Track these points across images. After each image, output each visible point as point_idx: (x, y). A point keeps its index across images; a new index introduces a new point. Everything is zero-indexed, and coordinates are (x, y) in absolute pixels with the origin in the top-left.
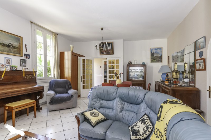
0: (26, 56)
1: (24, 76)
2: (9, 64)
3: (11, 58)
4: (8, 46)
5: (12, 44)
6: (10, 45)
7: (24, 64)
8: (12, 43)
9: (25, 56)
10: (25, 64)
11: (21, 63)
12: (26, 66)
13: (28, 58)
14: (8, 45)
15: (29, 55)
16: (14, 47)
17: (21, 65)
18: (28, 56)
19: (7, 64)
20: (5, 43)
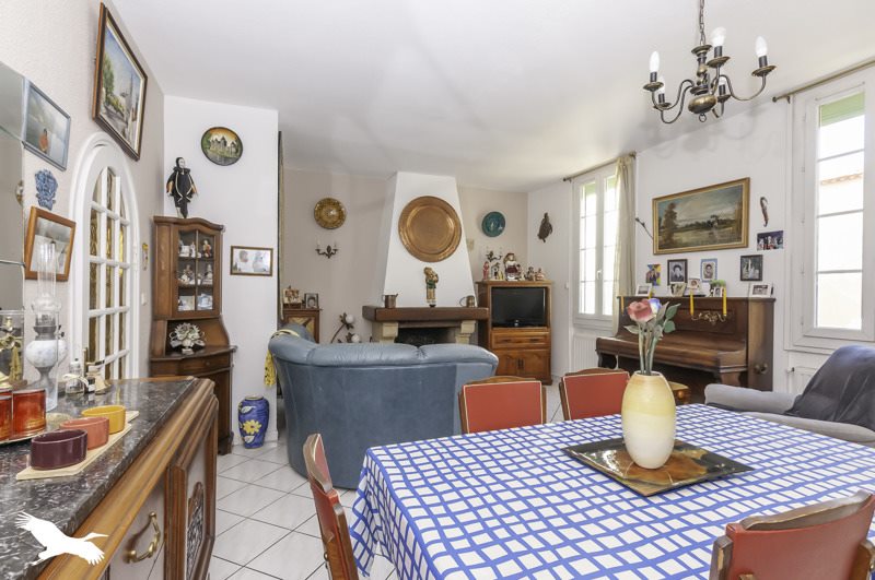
0: (766, 242)
1: (692, 311)
2: (710, 277)
3: (715, 260)
4: (708, 226)
5: (716, 217)
6: (712, 220)
7: (752, 272)
8: (717, 213)
9: (762, 241)
10: (757, 271)
11: (744, 269)
12: (760, 279)
13: (775, 248)
14: (709, 222)
15: (778, 235)
16: (724, 223)
17: (744, 277)
18: (771, 239)
19: (706, 277)
20: (700, 221)
